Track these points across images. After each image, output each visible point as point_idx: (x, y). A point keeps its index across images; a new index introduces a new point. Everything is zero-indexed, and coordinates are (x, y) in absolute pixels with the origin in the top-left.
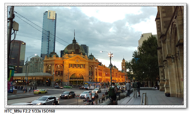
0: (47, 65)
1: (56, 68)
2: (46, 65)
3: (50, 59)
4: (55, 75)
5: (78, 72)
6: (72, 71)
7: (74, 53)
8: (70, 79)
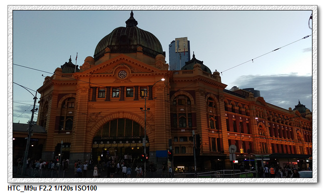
1: (60, 106)
4: (55, 132)
5: (126, 117)
6: (101, 114)
7: (112, 51)
8: (96, 142)
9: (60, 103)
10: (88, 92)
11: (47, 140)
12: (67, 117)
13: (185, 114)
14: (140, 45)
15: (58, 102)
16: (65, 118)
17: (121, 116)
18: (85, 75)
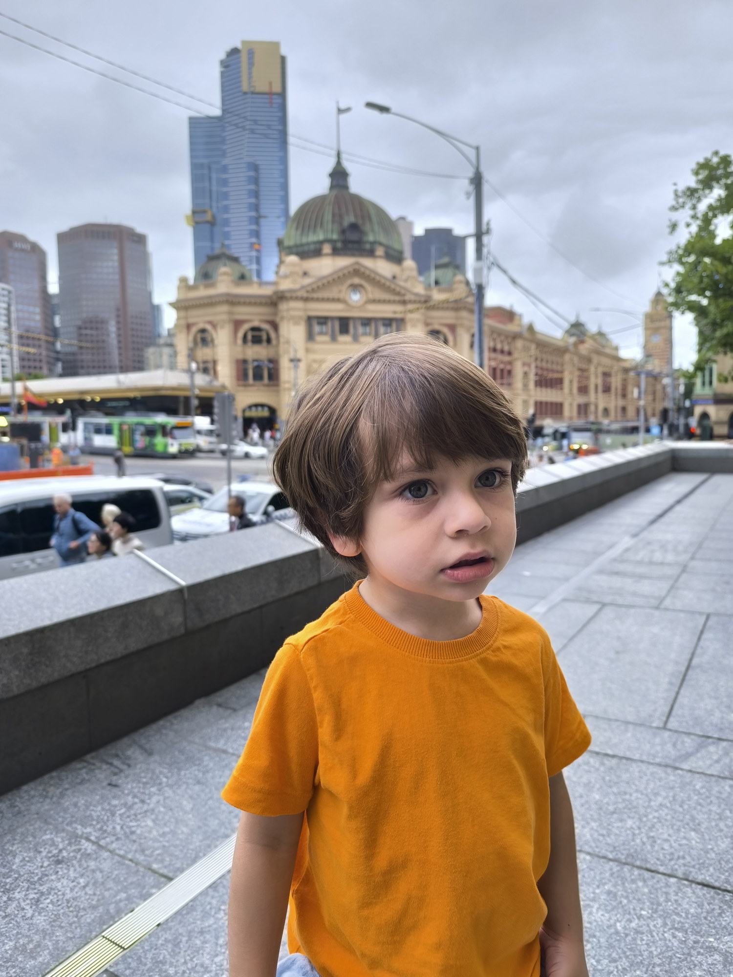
0: (194, 330)
1: (240, 341)
2: (189, 327)
3: (203, 292)
4: (238, 385)
7: (336, 252)
9: (240, 334)
10: (303, 324)
12: (254, 360)
14: (381, 244)
15: (236, 334)
16: (250, 363)
18: (299, 294)
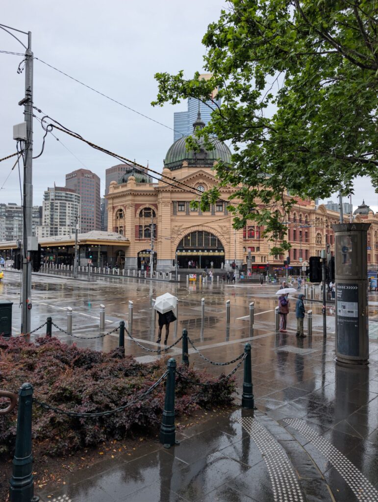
0: (116, 210)
1: (138, 216)
2: (114, 208)
3: (121, 190)
4: (136, 240)
5: (205, 230)
6: (183, 226)
7: (190, 165)
8: (178, 251)
9: (138, 212)
10: (170, 206)
11: (131, 247)
12: (145, 226)
13: (254, 227)
15: (136, 211)
16: (143, 227)
17: (200, 229)
18: (168, 189)
